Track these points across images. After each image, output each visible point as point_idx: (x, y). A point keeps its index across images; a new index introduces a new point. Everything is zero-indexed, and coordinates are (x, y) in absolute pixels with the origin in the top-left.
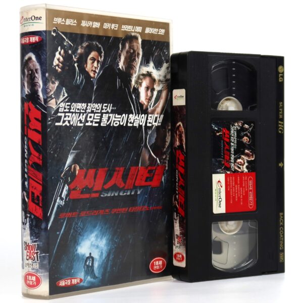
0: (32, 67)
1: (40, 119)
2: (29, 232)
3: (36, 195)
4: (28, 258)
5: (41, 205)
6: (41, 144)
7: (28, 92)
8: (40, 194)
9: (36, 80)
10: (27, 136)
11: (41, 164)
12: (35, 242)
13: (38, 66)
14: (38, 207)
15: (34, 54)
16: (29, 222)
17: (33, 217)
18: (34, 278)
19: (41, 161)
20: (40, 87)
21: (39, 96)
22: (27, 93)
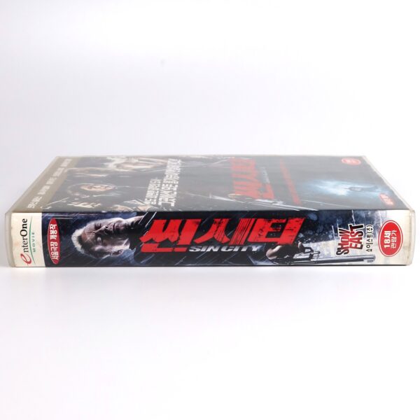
0: (92, 236)
1: (165, 221)
2: (323, 243)
3: (271, 230)
4: (359, 246)
5: (284, 221)
6: (200, 220)
7: (126, 244)
8: (269, 221)
9: (110, 228)
10: (188, 247)
11: (228, 220)
12: (336, 231)
13: (91, 225)
14: (288, 226)
15: (74, 231)
16: (309, 242)
17: (301, 235)
18: (388, 233)
19: (224, 220)
20: (120, 222)
21: (132, 223)
22: (128, 247)
